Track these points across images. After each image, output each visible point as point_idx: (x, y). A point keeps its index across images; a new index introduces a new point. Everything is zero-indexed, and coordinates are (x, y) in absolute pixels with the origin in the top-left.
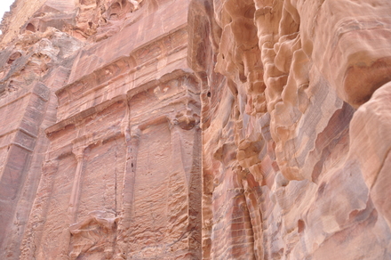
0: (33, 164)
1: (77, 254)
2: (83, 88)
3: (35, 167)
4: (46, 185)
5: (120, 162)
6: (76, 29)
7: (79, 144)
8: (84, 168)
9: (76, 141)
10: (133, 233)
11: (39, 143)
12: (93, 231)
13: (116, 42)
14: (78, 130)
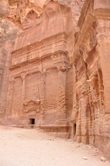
0: (5, 79)
1: (27, 111)
2: (22, 52)
3: (5, 81)
4: (12, 88)
5: (39, 81)
6: (9, 18)
7: (23, 74)
8: (26, 82)
9: (22, 73)
10: (46, 105)
11: (6, 72)
12: (32, 104)
13: (33, 33)
14: (22, 68)
